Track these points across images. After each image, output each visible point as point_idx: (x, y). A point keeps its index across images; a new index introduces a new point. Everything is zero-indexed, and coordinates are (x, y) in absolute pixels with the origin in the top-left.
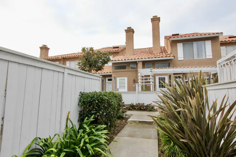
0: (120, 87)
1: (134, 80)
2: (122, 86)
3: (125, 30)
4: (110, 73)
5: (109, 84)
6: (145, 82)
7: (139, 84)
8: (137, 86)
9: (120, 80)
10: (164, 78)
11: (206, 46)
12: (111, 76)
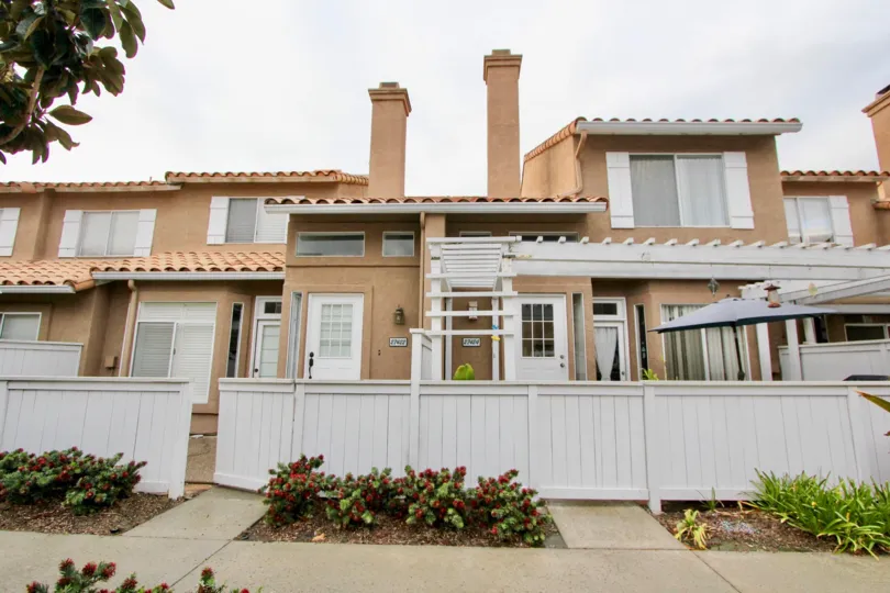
0: (323, 344)
1: (401, 313)
2: (335, 344)
3: (372, 93)
4: (277, 269)
5: (268, 331)
6: (454, 318)
7: (428, 333)
8: (417, 341)
9: (326, 311)
10: (549, 308)
11: (728, 172)
12: (275, 287)
